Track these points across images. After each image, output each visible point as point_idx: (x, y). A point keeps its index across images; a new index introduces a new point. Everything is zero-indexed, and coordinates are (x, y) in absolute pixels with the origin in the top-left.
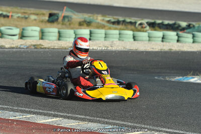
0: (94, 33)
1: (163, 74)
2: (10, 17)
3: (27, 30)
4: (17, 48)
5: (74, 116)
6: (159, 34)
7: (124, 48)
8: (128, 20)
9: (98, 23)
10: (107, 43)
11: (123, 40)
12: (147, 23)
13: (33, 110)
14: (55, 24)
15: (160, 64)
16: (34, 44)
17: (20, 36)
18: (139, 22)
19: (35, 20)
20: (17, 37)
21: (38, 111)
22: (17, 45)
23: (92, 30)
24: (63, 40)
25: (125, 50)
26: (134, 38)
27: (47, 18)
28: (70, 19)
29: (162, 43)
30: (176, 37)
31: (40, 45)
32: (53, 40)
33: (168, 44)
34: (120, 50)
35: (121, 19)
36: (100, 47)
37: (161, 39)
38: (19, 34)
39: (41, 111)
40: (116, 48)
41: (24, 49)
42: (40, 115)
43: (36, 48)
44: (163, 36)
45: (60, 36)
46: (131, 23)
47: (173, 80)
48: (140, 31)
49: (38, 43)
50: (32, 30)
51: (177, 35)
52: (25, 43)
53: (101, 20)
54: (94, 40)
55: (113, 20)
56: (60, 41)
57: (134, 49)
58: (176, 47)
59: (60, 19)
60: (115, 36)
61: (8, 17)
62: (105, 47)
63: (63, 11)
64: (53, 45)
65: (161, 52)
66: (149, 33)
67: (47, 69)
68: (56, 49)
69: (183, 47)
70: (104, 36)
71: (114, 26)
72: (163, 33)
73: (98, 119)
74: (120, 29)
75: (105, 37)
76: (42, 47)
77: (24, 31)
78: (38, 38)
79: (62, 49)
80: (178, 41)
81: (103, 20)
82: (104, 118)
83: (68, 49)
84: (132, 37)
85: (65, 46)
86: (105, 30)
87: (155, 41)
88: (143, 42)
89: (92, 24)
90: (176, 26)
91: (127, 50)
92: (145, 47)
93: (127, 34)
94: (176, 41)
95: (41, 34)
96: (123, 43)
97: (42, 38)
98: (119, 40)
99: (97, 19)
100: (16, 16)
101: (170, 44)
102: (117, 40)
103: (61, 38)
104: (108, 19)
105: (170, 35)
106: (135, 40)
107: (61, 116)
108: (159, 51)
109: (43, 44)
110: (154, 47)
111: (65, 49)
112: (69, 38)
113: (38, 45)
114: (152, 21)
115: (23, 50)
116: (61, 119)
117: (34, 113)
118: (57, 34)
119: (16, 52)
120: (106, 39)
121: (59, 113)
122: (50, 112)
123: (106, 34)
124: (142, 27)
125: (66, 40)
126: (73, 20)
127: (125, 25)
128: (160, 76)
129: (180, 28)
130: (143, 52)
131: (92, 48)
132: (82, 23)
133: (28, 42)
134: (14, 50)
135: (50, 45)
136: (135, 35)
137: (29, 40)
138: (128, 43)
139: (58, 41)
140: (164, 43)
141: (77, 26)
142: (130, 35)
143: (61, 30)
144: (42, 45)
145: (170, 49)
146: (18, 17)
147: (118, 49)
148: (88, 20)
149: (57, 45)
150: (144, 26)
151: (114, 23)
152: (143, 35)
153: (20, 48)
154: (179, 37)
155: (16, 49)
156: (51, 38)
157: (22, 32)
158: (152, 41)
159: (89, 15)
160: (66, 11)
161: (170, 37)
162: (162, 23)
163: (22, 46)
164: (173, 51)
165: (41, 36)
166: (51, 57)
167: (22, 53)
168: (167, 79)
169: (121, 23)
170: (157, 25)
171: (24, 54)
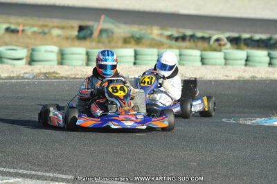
0: (140, 55)
1: (237, 115)
2: (20, 32)
3: (40, 51)
4: (18, 78)
6: (241, 54)
8: (199, 34)
9: (153, 39)
11: (183, 65)
12: (227, 38)
13: (20, 171)
14: (87, 43)
15: (235, 100)
16: (45, 71)
17: (29, 59)
18: (215, 37)
19: (58, 36)
20: (24, 61)
21: (29, 172)
22: (18, 73)
24: (93, 65)
26: (203, 60)
28: (110, 34)
29: (243, 67)
30: (268, 59)
31: (54, 73)
33: (251, 69)
35: (189, 33)
37: (244, 62)
38: (27, 57)
39: (33, 172)
41: (29, 79)
42: (31, 178)
43: (47, 78)
44: (248, 57)
45: (89, 60)
46: (203, 38)
47: (249, 122)
48: (215, 50)
49: (52, 71)
50: (46, 51)
51: (269, 55)
52: (32, 70)
53: (158, 35)
54: (140, 64)
55: (176, 35)
58: (263, 73)
59: (96, 34)
61: (18, 31)
64: (73, 73)
65: (239, 81)
66: (225, 53)
68: (77, 78)
69: (274, 73)
71: (178, 44)
72: (247, 53)
74: (186, 48)
76: (57, 76)
77: (34, 53)
78: (56, 63)
80: (270, 64)
81: (161, 35)
84: (199, 59)
86: (158, 48)
87: (232, 65)
88: (214, 67)
89: (144, 41)
90: (272, 42)
91: (186, 78)
92: (215, 74)
93: (191, 55)
94: (267, 65)
95: (60, 56)
96: (183, 67)
97: (61, 63)
99: (151, 34)
100: (29, 30)
101: (256, 69)
103: (89, 63)
104: (169, 33)
106: (203, 64)
108: (237, 79)
109: (59, 72)
110: (228, 73)
113: (49, 73)
114: (235, 35)
117: (23, 176)
118: (84, 57)
119: (16, 84)
122: (48, 174)
124: (220, 45)
126: (115, 36)
127: (194, 41)
128: (231, 117)
130: (210, 81)
131: (133, 77)
132: (128, 40)
133: (38, 68)
134: (13, 81)
135: (69, 73)
136: (204, 57)
137: (39, 66)
138: (192, 68)
140: (247, 68)
141: (120, 43)
142: (195, 56)
143: (90, 50)
144: (58, 74)
145: (254, 77)
146: (34, 33)
148: (138, 36)
149: (80, 73)
150: (222, 43)
151: (177, 39)
152: (217, 56)
153: (23, 78)
154: (271, 58)
155: (18, 79)
156: (75, 63)
157: (31, 54)
159: (142, 27)
161: (257, 59)
162: (252, 37)
163: (26, 75)
164: (256, 79)
165: (60, 61)
166: (68, 91)
167: (25, 85)
168: (241, 122)
169: (188, 38)
170: (242, 42)
171: (27, 87)
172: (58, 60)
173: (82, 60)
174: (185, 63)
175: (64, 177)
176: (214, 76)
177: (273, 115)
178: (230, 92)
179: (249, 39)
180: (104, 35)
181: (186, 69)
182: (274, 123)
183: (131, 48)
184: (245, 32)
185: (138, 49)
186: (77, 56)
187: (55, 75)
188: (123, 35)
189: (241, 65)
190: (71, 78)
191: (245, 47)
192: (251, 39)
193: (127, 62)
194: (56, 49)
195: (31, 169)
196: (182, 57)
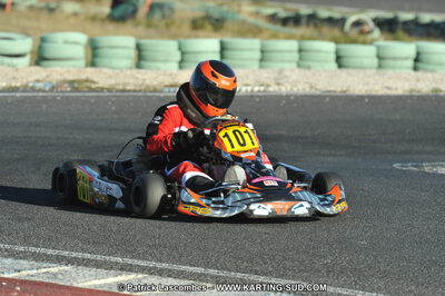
0: (230, 49)
1: (416, 157)
2: (8, 7)
3: (51, 42)
4: (25, 89)
5: (175, 267)
6: (406, 48)
7: (312, 87)
8: (324, 13)
9: (243, 22)
10: (266, 75)
11: (309, 68)
12: (374, 21)
13: (66, 253)
14: (129, 26)
15: (408, 131)
16: (70, 77)
17: (36, 58)
18: (353, 18)
19: (75, 14)
20: (26, 61)
21: (80, 255)
22: (25, 81)
23: (227, 39)
24: (149, 68)
25: (313, 92)
26: (339, 60)
27: (106, 9)
28: (167, 12)
29: (412, 73)
31: (87, 81)
32: (121, 69)
33: (429, 75)
34: (301, 92)
35: (305, 10)
36: (247, 85)
37: (410, 63)
38: (32, 52)
39: (87, 256)
40: (289, 88)
41: (44, 91)
42: (86, 265)
43: (76, 90)
44: (418, 54)
45: (141, 57)
46: (330, 21)
47: (442, 171)
48: (354, 42)
49: (83, 77)
52: (48, 76)
53: (251, 14)
55: (283, 14)
56: (141, 71)
57: (339, 89)
59: (142, 11)
60: (287, 56)
61: (4, 5)
62: (262, 85)
64: (121, 81)
65: (411, 97)
66: (378, 48)
67: (106, 143)
68: (129, 91)
70: (257, 55)
71: (286, 30)
72: (418, 48)
73: (239, 275)
74: (302, 38)
75: (261, 60)
76: (94, 86)
77: (46, 45)
78: (82, 63)
79: (145, 91)
81: (257, 14)
82: (256, 273)
83: (161, 91)
84: (333, 57)
85: (155, 83)
86: (262, 39)
87: (393, 68)
88: (362, 72)
89: (228, 25)
91: (318, 93)
92: (368, 84)
93: (319, 51)
95: (90, 52)
97: (92, 64)
98: (299, 66)
99: (239, 12)
100: (22, 3)
101: (436, 75)
102: (294, 65)
103: (142, 63)
104: (269, 11)
106: (340, 66)
107: (142, 270)
108: (407, 94)
109: (96, 79)
110: (391, 83)
111: (155, 91)
112: (165, 61)
113: (79, 81)
114: (388, 15)
115: (41, 94)
116: (140, 276)
117: (70, 261)
118: (133, 53)
119: (23, 100)
120: (263, 63)
121: (136, 262)
122: (113, 259)
123: (262, 51)
124: (362, 32)
125: (158, 69)
126: (177, 15)
127: (315, 26)
128: (407, 161)
130: (361, 98)
132: (200, 23)
134: (18, 95)
135: (113, 82)
136: (342, 54)
137: (58, 69)
138: (324, 74)
139: (135, 71)
140: (420, 74)
141: (186, 29)
142: (326, 52)
143: (143, 41)
144: (94, 82)
145: (437, 90)
146: (31, 8)
147: (295, 90)
148: (216, 14)
149: (131, 81)
150: (366, 28)
151: (285, 22)
152: (364, 53)
153: (33, 89)
155: (25, 91)
156: (115, 63)
157: (40, 48)
161: (435, 58)
162: (416, 19)
163: (39, 85)
164: (441, 94)
165: (90, 59)
166: (115, 112)
167: (39, 102)
168: (426, 170)
169: (304, 20)
170: (400, 26)
171: (44, 106)
172: (86, 57)
174: (311, 64)
176: (366, 88)
178: (398, 117)
179: (410, 22)
180: (157, 15)
181: (314, 74)
184: (404, 9)
186: (121, 51)
187: (88, 84)
188: (190, 15)
189: (407, 68)
190: (117, 91)
191: (406, 36)
192: (415, 22)
195: (83, 250)
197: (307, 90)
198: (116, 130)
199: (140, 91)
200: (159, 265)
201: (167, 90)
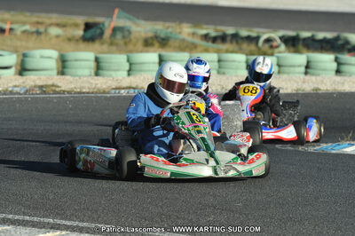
2: (7, 33)
3: (33, 57)
4: (5, 92)
6: (300, 59)
7: (223, 88)
8: (244, 33)
9: (183, 40)
11: (224, 73)
12: (281, 38)
13: (10, 216)
14: (97, 45)
16: (40, 83)
17: (19, 68)
18: (264, 37)
19: (58, 36)
20: (12, 71)
21: (21, 218)
22: (5, 86)
24: (103, 76)
27: (80, 32)
28: (126, 33)
29: (303, 76)
30: (334, 65)
31: (53, 85)
32: (84, 76)
33: (313, 78)
35: (230, 31)
37: (303, 69)
38: (16, 65)
39: (27, 218)
41: (20, 94)
42: (25, 225)
43: (44, 92)
44: (308, 62)
45: (99, 68)
46: (249, 39)
47: (311, 149)
48: (265, 54)
49: (50, 83)
50: (42, 57)
51: (336, 60)
52: (24, 83)
53: (189, 34)
55: (213, 34)
56: (99, 78)
58: (328, 84)
59: (107, 33)
61: (4, 30)
63: (112, 17)
64: (78, 85)
65: (297, 94)
66: (278, 58)
67: (60, 132)
68: (84, 93)
69: (343, 84)
71: (215, 46)
72: (308, 58)
74: (227, 51)
76: (57, 89)
77: (26, 59)
78: (55, 72)
79: (96, 93)
80: (338, 72)
81: (194, 34)
83: (108, 93)
84: (244, 65)
85: (104, 87)
87: (288, 73)
89: (171, 43)
90: (340, 42)
93: (234, 61)
94: (334, 73)
95: (60, 64)
96: (224, 78)
97: (62, 72)
98: (218, 73)
99: (180, 33)
100: (19, 29)
101: (318, 78)
103: (100, 72)
104: (204, 32)
105: (322, 62)
107: (67, 228)
108: (294, 92)
109: (59, 85)
110: (283, 85)
111: (104, 92)
112: (118, 70)
113: (46, 86)
114: (291, 33)
115: (17, 96)
116: (64, 233)
117: (13, 222)
118: (93, 64)
121: (64, 222)
122: (46, 220)
124: (272, 47)
125: (111, 76)
126: (132, 36)
127: (237, 42)
129: (349, 47)
132: (150, 41)
133: (31, 80)
135: (73, 86)
137: (32, 77)
140: (308, 77)
141: (140, 45)
142: (240, 62)
143: (100, 56)
144: (58, 87)
145: (317, 89)
146: (24, 32)
148: (162, 35)
149: (87, 85)
150: (275, 44)
151: (214, 40)
153: (11, 93)
154: (339, 64)
155: (5, 94)
156: (80, 72)
157: (23, 61)
158: (284, 73)
159: (167, 24)
160: (118, 17)
161: (321, 65)
162: (313, 36)
163: (16, 89)
164: (320, 92)
165: (60, 69)
166: (71, 109)
167: (14, 102)
168: (300, 149)
169: (229, 38)
170: (301, 42)
171: (18, 105)
172: (58, 69)
173: (90, 68)
174: (226, 71)
175: (68, 223)
177: (343, 139)
179: (308, 38)
180: (119, 36)
181: (227, 79)
182: (345, 150)
183: (155, 52)
184: (304, 29)
185: (164, 53)
186: (83, 63)
187: (54, 88)
188: (143, 35)
189: (299, 73)
190: (75, 93)
191: (304, 50)
192: (312, 39)
193: (149, 71)
194: (54, 54)
195: (24, 214)
196: (222, 63)
197: (219, 90)
198: (70, 122)
199: (92, 93)
200: (81, 224)
201: (113, 91)
